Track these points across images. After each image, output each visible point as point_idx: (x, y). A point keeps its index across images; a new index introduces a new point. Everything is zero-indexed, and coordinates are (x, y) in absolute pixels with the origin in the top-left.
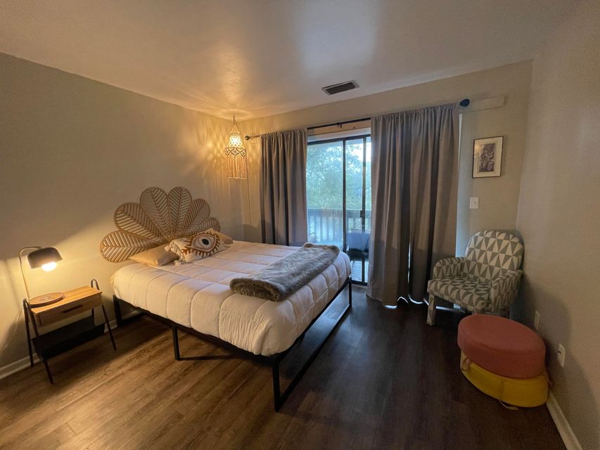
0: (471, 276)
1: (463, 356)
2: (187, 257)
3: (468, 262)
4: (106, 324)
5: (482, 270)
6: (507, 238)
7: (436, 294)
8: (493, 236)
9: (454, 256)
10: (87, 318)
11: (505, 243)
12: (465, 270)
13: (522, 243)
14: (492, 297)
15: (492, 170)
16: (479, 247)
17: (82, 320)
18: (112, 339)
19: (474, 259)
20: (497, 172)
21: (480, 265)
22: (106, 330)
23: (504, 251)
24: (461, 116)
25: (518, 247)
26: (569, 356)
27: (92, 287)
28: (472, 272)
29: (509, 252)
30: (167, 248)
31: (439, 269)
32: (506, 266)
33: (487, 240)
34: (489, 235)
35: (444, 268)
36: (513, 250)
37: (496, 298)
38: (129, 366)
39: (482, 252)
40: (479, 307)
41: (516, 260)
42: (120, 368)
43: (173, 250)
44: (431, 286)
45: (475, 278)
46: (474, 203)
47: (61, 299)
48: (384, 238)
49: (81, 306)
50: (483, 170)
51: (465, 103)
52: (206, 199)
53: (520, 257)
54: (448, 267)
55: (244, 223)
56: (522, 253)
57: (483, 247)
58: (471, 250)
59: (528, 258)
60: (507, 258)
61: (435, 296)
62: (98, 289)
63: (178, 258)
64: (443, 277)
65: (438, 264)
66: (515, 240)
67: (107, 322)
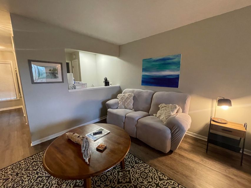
4: (242, 149)
10: (237, 140)
17: (233, 139)
18: (242, 158)
22: (241, 152)
27: (244, 126)
38: (239, 180)
42: (235, 175)
47: (225, 124)
49: (231, 132)
62: (246, 129)
67: (243, 148)
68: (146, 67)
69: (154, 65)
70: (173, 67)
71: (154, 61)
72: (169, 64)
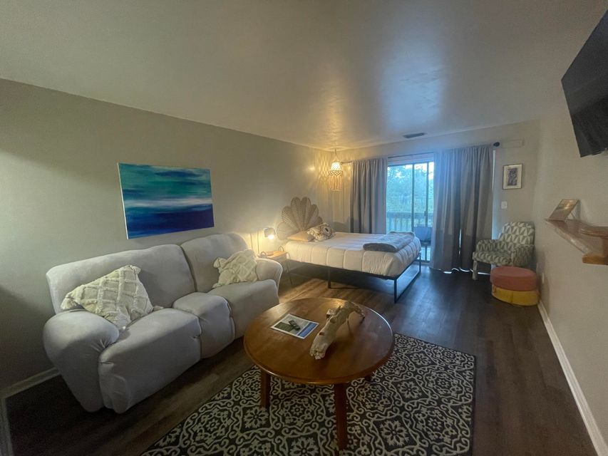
0: (502, 251)
1: (493, 285)
2: (320, 238)
3: (500, 242)
5: (502, 245)
6: (525, 226)
7: (478, 260)
8: (516, 225)
9: (491, 239)
11: (523, 229)
12: (498, 247)
13: (534, 228)
14: (512, 258)
15: (516, 184)
16: (507, 232)
19: (504, 240)
20: (519, 185)
21: (508, 243)
23: (522, 234)
24: (494, 151)
25: (531, 231)
26: (546, 278)
27: (281, 250)
28: (503, 248)
29: (525, 234)
30: (308, 233)
31: (480, 246)
32: (524, 243)
33: (512, 228)
34: (514, 225)
35: (484, 245)
36: (528, 232)
37: (514, 259)
39: (509, 236)
40: (504, 263)
41: (529, 239)
43: (312, 234)
44: (475, 256)
45: (505, 251)
46: (504, 205)
48: (443, 228)
50: (509, 184)
51: (497, 144)
52: (317, 204)
53: (532, 237)
54: (486, 245)
55: (334, 221)
56: (533, 234)
57: (510, 232)
58: (502, 234)
59: (537, 237)
60: (524, 237)
61: (478, 262)
63: (314, 238)
64: (483, 250)
65: (479, 243)
66: (530, 227)
68: (137, 186)
69: (158, 183)
70: (201, 190)
71: (157, 174)
72: (193, 184)
